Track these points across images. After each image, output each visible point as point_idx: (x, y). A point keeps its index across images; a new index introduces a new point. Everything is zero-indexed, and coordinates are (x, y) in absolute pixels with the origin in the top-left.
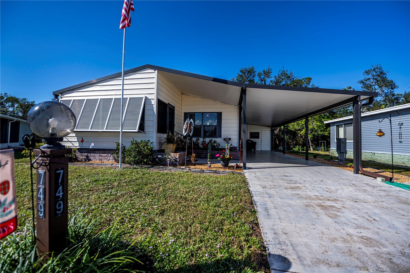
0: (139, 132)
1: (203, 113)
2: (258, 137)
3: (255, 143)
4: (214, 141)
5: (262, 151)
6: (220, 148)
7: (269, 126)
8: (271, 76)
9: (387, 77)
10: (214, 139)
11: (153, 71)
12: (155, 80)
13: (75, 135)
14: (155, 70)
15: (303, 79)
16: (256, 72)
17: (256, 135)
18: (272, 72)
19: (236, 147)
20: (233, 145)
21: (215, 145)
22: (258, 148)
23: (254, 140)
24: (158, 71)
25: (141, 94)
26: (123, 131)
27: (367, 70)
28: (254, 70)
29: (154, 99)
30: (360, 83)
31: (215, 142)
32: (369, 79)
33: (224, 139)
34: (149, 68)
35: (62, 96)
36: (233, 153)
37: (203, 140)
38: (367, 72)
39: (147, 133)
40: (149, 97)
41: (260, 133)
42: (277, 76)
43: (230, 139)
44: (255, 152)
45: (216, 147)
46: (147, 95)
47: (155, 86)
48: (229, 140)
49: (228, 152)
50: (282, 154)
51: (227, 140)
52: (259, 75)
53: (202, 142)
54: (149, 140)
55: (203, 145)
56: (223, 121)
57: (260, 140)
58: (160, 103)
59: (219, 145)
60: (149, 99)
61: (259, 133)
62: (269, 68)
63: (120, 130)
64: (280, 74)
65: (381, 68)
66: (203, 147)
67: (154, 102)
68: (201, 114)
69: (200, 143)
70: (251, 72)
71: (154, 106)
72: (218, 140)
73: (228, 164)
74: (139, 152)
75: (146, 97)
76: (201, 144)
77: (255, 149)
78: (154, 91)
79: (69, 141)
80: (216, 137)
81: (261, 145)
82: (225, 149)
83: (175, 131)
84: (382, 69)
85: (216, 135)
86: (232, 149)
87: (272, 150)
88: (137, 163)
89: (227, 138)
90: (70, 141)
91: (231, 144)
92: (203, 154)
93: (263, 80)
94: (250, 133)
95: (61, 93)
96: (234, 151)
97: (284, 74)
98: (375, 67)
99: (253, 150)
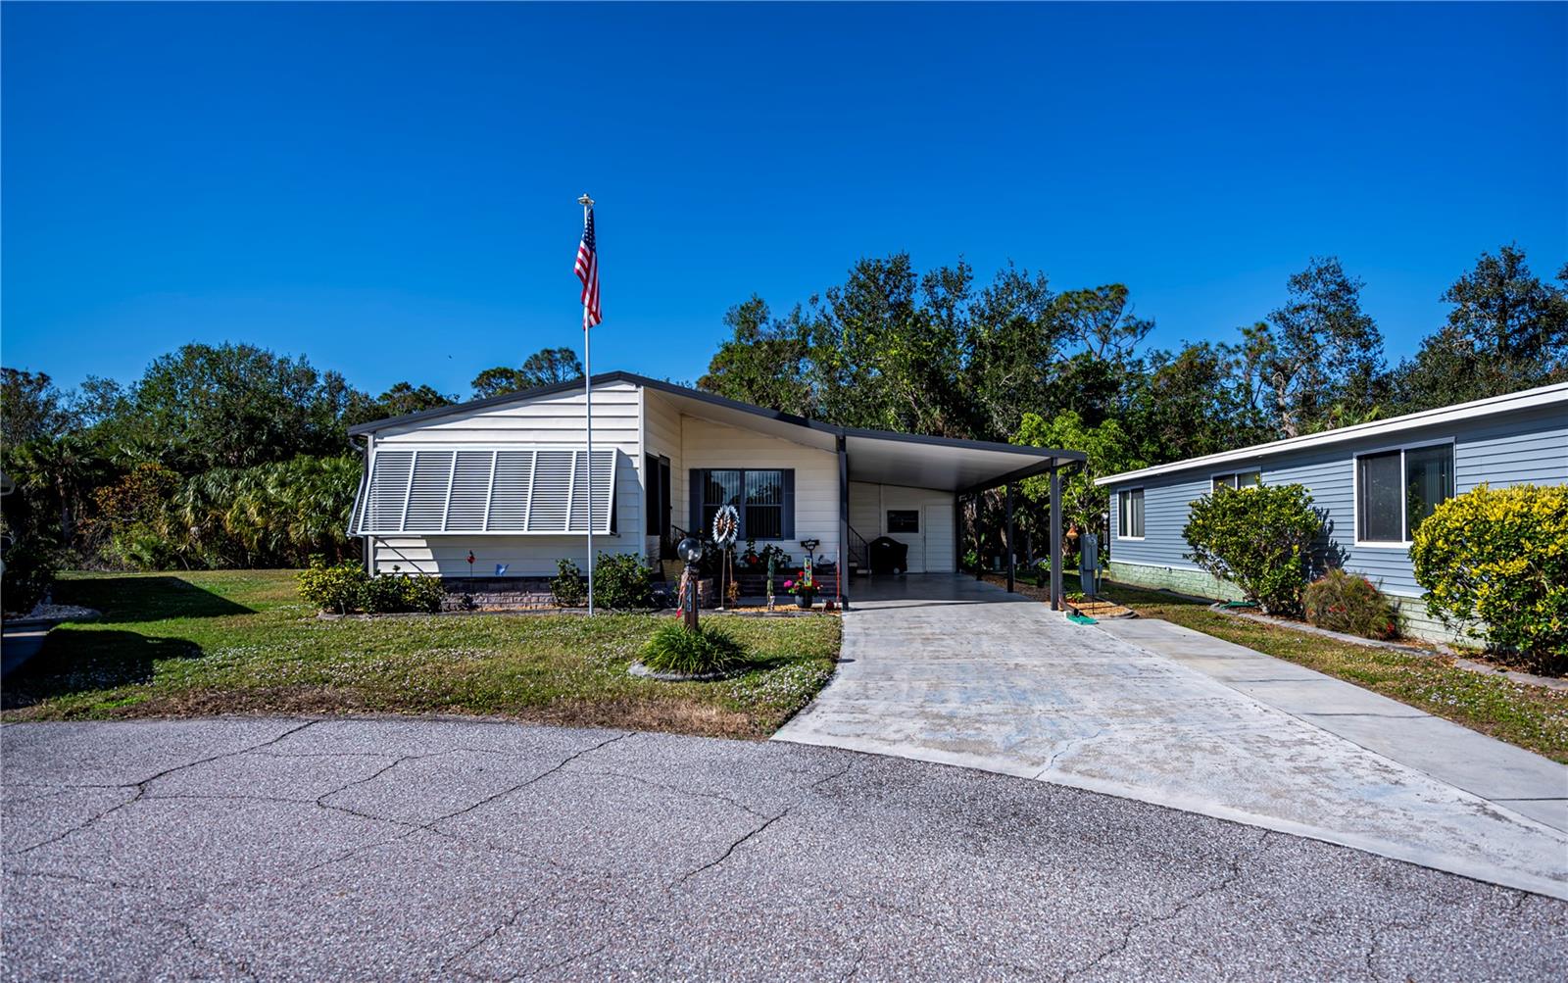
0: (611, 534)
1: (742, 471)
2: (914, 528)
3: (905, 548)
4: (777, 548)
5: (926, 573)
6: (791, 566)
7: (947, 491)
8: (971, 292)
9: (1358, 303)
10: (775, 544)
11: (633, 388)
12: (638, 411)
13: (425, 545)
14: (638, 386)
15: (1100, 289)
16: (915, 275)
17: (905, 521)
18: (971, 278)
19: (834, 564)
20: (826, 557)
21: (780, 558)
22: (914, 566)
23: (900, 537)
24: (645, 391)
25: (607, 442)
26: (594, 533)
27: (1299, 271)
28: (908, 268)
29: (637, 456)
30: (1275, 321)
31: (778, 551)
32: (1303, 308)
33: (803, 544)
34: (624, 380)
35: (377, 440)
36: (823, 578)
37: (747, 548)
38: (1300, 282)
39: (622, 536)
40: (627, 450)
41: (920, 514)
42: (991, 289)
43: (817, 542)
44: (903, 579)
45: (782, 566)
46: (620, 446)
47: (638, 424)
48: (814, 546)
49: (809, 574)
50: (974, 578)
51: (811, 545)
52: (929, 285)
53: (746, 552)
54: (636, 555)
55: (747, 561)
56: (797, 493)
57: (919, 536)
58: (650, 461)
59: (790, 559)
60: (624, 454)
61: (917, 512)
62: (962, 263)
63: (588, 533)
64: (1001, 285)
65: (1337, 271)
66: (746, 566)
67: (639, 463)
68: (738, 473)
69: (740, 556)
70: (898, 271)
71: (638, 471)
72: (786, 546)
73: (810, 603)
74: (624, 581)
75: (618, 450)
76: (742, 559)
77: (904, 568)
78: (639, 436)
79: (406, 560)
80: (781, 538)
81: (924, 553)
82: (802, 569)
83: (672, 523)
84: (1343, 272)
85: (779, 532)
86: (822, 570)
87: (958, 571)
88: (619, 604)
89: (810, 540)
90: (410, 561)
91: (821, 557)
92: (749, 583)
93: (942, 306)
94: (889, 512)
95: (374, 433)
96: (827, 574)
97: (1014, 284)
98: (1323, 266)
99: (897, 571)
